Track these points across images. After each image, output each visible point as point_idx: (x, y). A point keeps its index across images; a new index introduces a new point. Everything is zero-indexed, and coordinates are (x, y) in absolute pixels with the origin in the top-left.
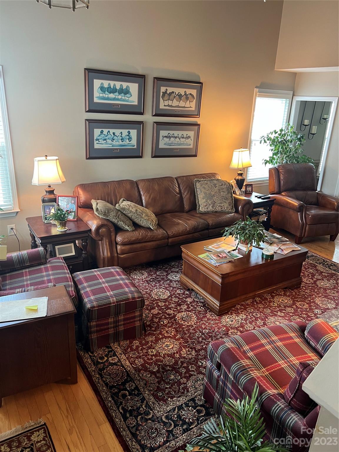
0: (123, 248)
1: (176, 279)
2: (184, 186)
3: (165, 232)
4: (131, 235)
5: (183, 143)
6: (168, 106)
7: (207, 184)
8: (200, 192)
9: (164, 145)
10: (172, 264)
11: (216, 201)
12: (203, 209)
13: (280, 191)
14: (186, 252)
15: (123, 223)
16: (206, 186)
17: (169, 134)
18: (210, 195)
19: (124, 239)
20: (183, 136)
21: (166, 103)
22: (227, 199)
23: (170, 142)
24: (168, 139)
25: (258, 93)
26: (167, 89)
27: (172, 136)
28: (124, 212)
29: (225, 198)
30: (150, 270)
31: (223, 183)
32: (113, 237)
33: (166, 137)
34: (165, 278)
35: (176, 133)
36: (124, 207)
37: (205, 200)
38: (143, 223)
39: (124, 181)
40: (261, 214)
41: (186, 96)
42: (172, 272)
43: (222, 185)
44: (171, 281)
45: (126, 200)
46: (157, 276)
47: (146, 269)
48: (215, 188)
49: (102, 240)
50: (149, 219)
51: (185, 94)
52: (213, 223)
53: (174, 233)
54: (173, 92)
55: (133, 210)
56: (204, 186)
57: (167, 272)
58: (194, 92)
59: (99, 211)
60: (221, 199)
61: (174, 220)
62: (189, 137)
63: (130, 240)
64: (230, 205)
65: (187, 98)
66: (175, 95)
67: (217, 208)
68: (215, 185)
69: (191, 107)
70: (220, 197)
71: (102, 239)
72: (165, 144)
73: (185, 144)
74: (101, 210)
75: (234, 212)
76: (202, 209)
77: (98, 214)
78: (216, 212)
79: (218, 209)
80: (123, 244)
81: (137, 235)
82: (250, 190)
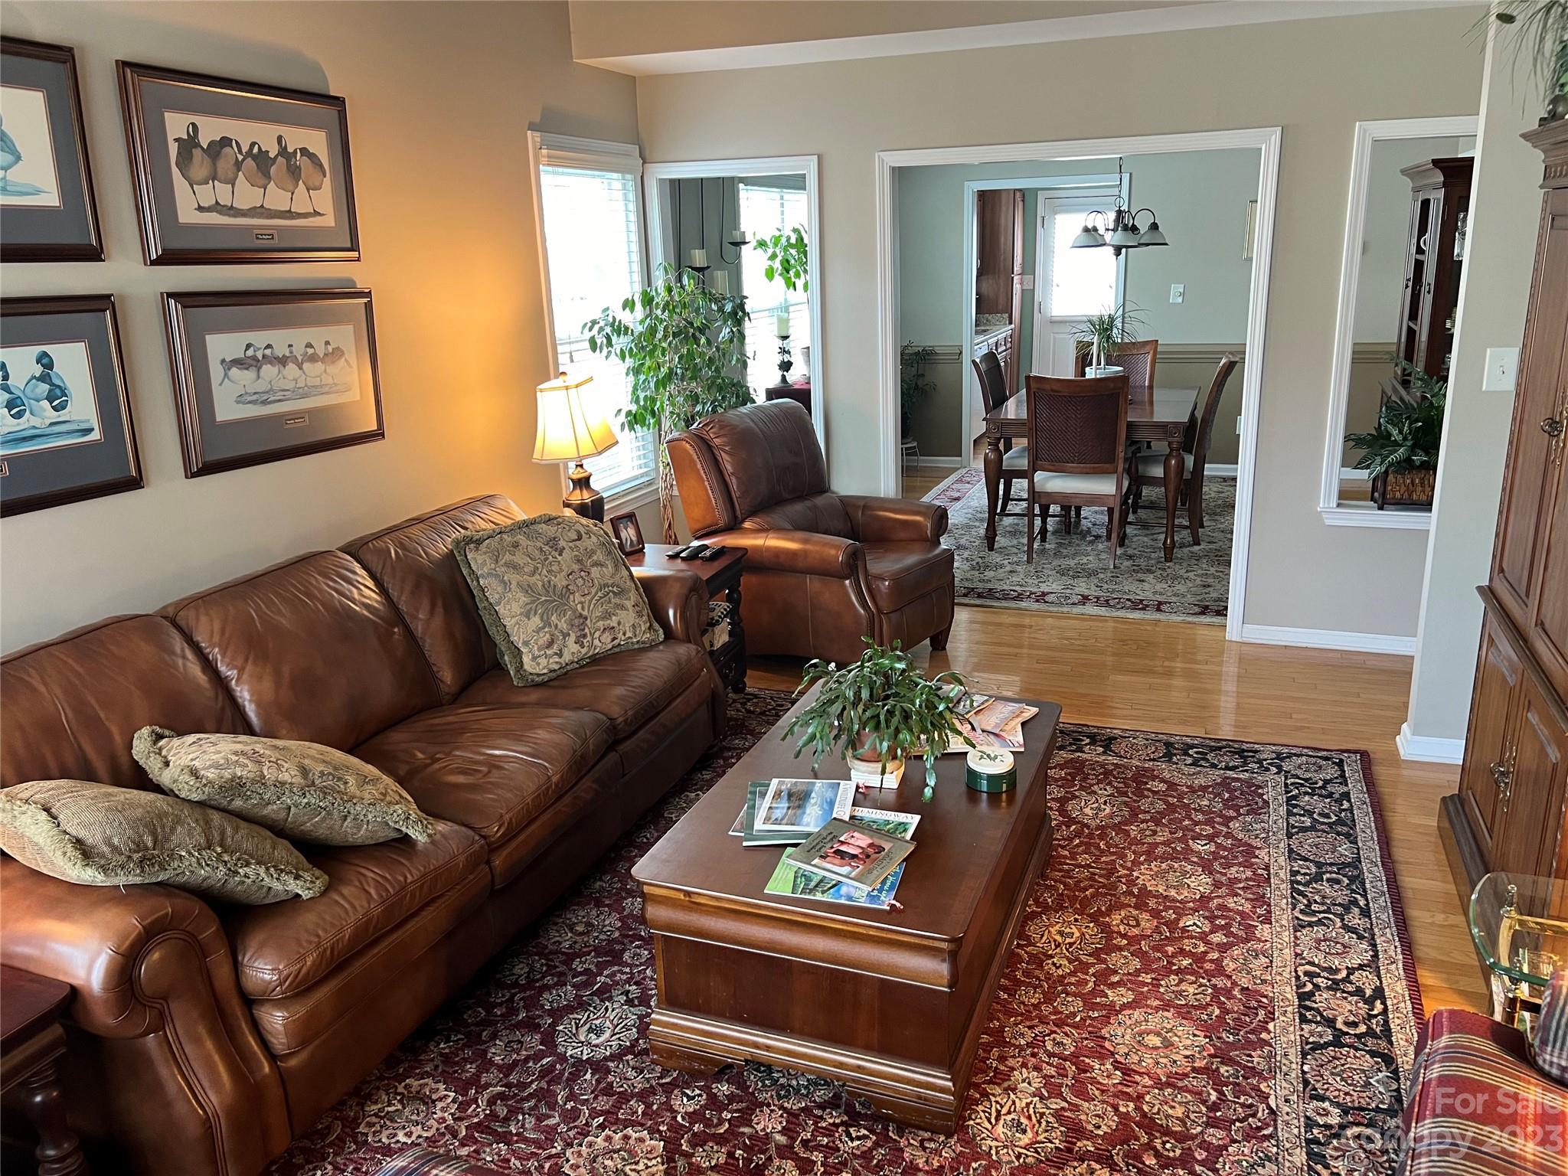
0: (301, 1009)
1: (606, 1042)
2: (403, 581)
3: (471, 833)
4: (328, 918)
5: (317, 382)
6: (217, 208)
7: (516, 545)
8: (500, 589)
9: (238, 402)
10: (517, 970)
11: (585, 613)
12: (543, 661)
13: (736, 517)
14: (682, 897)
15: (262, 871)
16: (519, 559)
17: (248, 346)
18: (551, 590)
19: (302, 958)
20: (310, 351)
21: (206, 194)
22: (621, 593)
23: (261, 386)
24: (250, 374)
25: (544, 152)
26: (193, 124)
27: (264, 356)
28: (238, 803)
29: (615, 589)
30: (441, 1055)
31: (582, 530)
32: (223, 973)
33: (237, 363)
34: (552, 1066)
35: (279, 339)
36: (227, 774)
37: (536, 621)
38: (359, 828)
39: (103, 630)
40: (717, 621)
41: (288, 161)
42: (558, 1014)
43: (580, 538)
44: (599, 1067)
45: (167, 732)
46: (507, 1076)
47: (421, 1064)
48: (559, 558)
49: (159, 1023)
50: (385, 795)
51: (283, 151)
52: (626, 711)
53: (507, 817)
54: (226, 142)
55: (285, 777)
56: (508, 557)
57: (531, 1026)
58: (317, 141)
59: (103, 856)
60: (601, 598)
61: (458, 753)
62: (336, 354)
63: (332, 949)
64: (640, 615)
65: (295, 173)
66: (240, 158)
67: (597, 642)
68: (552, 542)
69: (316, 213)
70: (593, 591)
71: (162, 1015)
72: (240, 399)
73: (326, 389)
74: (108, 842)
75: (662, 637)
76: (536, 662)
77: (104, 869)
78: (595, 660)
79: (602, 643)
80: (299, 989)
81: (357, 904)
82: (634, 539)
